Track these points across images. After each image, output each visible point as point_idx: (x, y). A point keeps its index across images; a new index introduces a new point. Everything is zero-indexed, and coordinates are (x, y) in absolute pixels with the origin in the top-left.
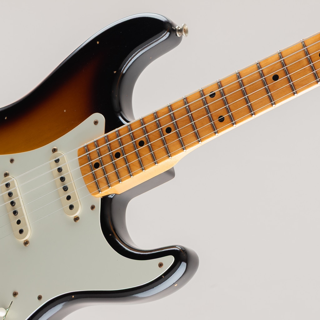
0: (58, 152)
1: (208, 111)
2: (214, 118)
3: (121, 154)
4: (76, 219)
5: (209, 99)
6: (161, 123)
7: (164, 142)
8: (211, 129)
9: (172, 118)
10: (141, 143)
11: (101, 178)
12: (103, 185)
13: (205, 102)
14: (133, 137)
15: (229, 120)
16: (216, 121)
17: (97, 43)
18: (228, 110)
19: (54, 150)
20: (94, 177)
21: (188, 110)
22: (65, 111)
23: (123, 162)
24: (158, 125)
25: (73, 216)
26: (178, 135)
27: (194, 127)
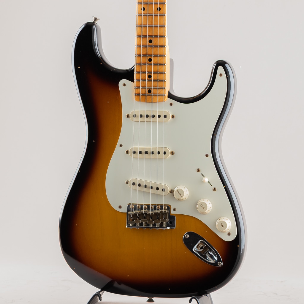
0: (130, 114)
1: (151, 15)
2: (156, 13)
3: (150, 74)
4: (173, 117)
5: (145, 12)
6: (144, 44)
7: (156, 47)
8: (161, 17)
9: (145, 37)
10: (150, 60)
11: (158, 91)
12: (162, 92)
13: (145, 15)
14: (144, 64)
15: (161, 5)
16: (159, 12)
17: (79, 68)
18: (156, 3)
19: (128, 116)
20: (155, 95)
21: (145, 26)
22: (108, 102)
23: (155, 75)
24: (145, 46)
25: (171, 118)
26: (156, 37)
27: (156, 26)
